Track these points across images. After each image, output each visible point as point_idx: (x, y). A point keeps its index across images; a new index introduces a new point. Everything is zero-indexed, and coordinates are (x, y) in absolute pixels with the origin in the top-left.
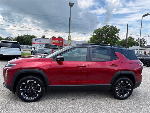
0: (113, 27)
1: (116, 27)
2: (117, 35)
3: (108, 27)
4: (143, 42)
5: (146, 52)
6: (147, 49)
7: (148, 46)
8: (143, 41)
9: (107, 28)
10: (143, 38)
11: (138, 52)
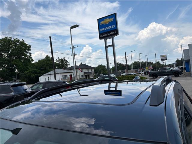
0: (19, 40)
1: (24, 41)
2: (28, 54)
3: (10, 40)
4: (66, 63)
5: (71, 75)
6: (72, 71)
7: (71, 67)
8: (65, 61)
9: (9, 43)
10: (64, 58)
11: (63, 76)
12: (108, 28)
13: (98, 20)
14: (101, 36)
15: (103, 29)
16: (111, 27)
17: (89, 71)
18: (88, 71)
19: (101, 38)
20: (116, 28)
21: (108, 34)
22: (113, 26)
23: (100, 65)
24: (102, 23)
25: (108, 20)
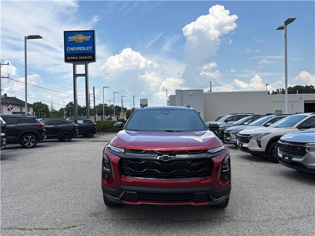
12: (80, 48)
13: (65, 32)
14: (69, 58)
15: (73, 49)
16: (86, 49)
17: (23, 111)
18: (21, 110)
19: (67, 61)
20: (92, 52)
21: (80, 58)
22: (89, 48)
23: (37, 103)
24: (71, 38)
25: (81, 38)
